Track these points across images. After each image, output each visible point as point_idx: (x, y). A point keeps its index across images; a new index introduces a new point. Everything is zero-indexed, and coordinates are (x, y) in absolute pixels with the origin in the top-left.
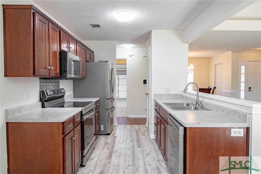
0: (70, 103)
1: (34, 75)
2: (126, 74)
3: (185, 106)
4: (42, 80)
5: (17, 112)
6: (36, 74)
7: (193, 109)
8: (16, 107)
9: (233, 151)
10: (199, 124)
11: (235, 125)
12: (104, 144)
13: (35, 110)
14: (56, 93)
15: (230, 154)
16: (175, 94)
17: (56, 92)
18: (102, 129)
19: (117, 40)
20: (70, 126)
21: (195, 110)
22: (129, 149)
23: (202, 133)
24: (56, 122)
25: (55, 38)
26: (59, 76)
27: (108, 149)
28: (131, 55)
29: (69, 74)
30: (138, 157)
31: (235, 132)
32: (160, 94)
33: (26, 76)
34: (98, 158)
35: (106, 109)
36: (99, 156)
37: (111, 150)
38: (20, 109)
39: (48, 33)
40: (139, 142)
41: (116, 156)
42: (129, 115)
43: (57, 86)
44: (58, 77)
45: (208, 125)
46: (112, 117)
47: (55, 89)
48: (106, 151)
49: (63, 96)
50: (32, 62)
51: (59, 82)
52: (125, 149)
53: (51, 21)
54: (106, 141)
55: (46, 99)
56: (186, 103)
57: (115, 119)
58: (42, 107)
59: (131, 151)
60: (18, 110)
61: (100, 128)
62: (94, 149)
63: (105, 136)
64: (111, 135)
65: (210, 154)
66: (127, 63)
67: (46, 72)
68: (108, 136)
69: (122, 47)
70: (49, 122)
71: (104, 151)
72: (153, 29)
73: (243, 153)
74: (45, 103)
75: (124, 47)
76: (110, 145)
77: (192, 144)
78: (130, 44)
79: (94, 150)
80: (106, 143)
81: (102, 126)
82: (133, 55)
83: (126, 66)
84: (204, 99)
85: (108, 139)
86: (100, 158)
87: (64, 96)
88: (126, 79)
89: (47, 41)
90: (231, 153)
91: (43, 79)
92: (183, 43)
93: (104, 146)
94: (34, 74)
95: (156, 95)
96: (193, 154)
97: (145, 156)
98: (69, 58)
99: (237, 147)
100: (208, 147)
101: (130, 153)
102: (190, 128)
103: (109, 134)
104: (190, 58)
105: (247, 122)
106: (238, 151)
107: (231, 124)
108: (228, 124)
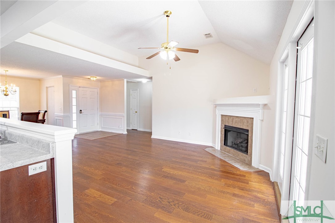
9: (33, 193)
11: (34, 160)
15: (30, 198)
31: (35, 169)
84: (8, 129)
90: (31, 196)
105: (50, 153)
106: (40, 190)
107: (28, 160)
108: (23, 161)
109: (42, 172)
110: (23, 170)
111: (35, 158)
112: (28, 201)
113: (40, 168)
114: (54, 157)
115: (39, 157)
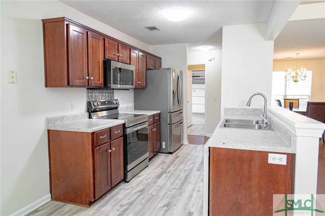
0: (128, 115)
1: (69, 86)
2: (204, 83)
3: (254, 124)
4: (90, 91)
5: (59, 120)
6: (70, 84)
7: (256, 128)
8: (58, 116)
9: (271, 183)
10: (224, 144)
11: (273, 149)
12: (160, 163)
13: (80, 120)
14: (107, 104)
15: (267, 186)
16: (252, 109)
17: (107, 102)
18: (164, 147)
19: (187, 43)
20: (102, 137)
21: (259, 129)
22: (184, 172)
23: (229, 155)
24: (85, 131)
25: (97, 47)
26: (102, 86)
27: (162, 168)
28: (210, 59)
29: (113, 84)
30: (191, 181)
31: (274, 159)
32: (232, 108)
33: (61, 87)
34: (146, 176)
35: (168, 124)
36: (148, 175)
37: (164, 170)
38: (62, 118)
39: (86, 42)
40: (201, 165)
41: (166, 177)
42: (207, 134)
43: (110, 97)
44: (102, 88)
45: (236, 146)
46: (179, 135)
47: (107, 99)
48: (159, 170)
49: (116, 108)
50: (66, 73)
51: (113, 93)
52: (181, 171)
53: (91, 30)
54: (164, 160)
55: (92, 110)
56: (256, 120)
57: (185, 137)
58: (89, 118)
59: (185, 174)
60: (59, 119)
61: (161, 145)
62: (147, 166)
63: (167, 154)
64: (174, 154)
65: (239, 183)
66: (206, 69)
67: (84, 82)
68: (170, 155)
69: (197, 50)
70: (80, 131)
71: (156, 171)
72: (224, 26)
73: (286, 186)
74: (92, 114)
75: (200, 50)
76: (166, 164)
77: (216, 167)
78: (207, 46)
79: (147, 168)
80: (163, 162)
81: (164, 143)
82: (213, 59)
83: (205, 73)
84: (274, 117)
85: (167, 159)
86: (148, 177)
87: (118, 107)
88: (204, 90)
89: (85, 51)
90: (269, 184)
91: (91, 89)
92: (266, 40)
93: (159, 165)
94: (68, 84)
95: (227, 110)
96: (218, 180)
97: (199, 181)
98: (113, 67)
99: (277, 178)
100: (237, 174)
101: (183, 176)
102: (214, 148)
103: (171, 153)
104: (275, 61)
105: (291, 147)
106: (278, 183)
107: (268, 147)
108: (263, 146)
109: (282, 165)
110: (264, 156)
111: (275, 147)
112: (266, 188)
113: (280, 159)
114: (296, 153)
115: (279, 148)
